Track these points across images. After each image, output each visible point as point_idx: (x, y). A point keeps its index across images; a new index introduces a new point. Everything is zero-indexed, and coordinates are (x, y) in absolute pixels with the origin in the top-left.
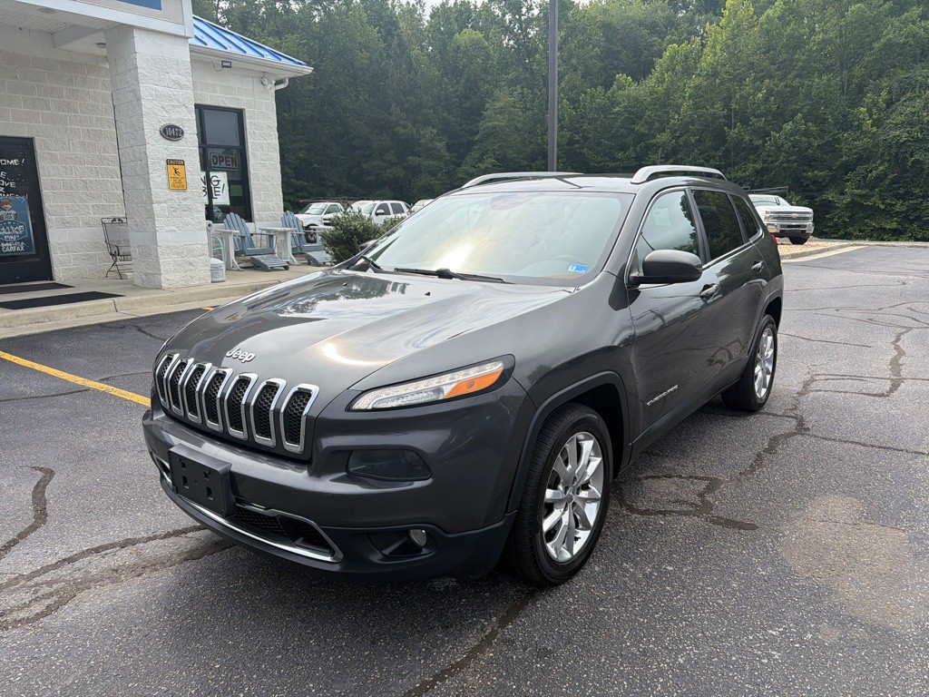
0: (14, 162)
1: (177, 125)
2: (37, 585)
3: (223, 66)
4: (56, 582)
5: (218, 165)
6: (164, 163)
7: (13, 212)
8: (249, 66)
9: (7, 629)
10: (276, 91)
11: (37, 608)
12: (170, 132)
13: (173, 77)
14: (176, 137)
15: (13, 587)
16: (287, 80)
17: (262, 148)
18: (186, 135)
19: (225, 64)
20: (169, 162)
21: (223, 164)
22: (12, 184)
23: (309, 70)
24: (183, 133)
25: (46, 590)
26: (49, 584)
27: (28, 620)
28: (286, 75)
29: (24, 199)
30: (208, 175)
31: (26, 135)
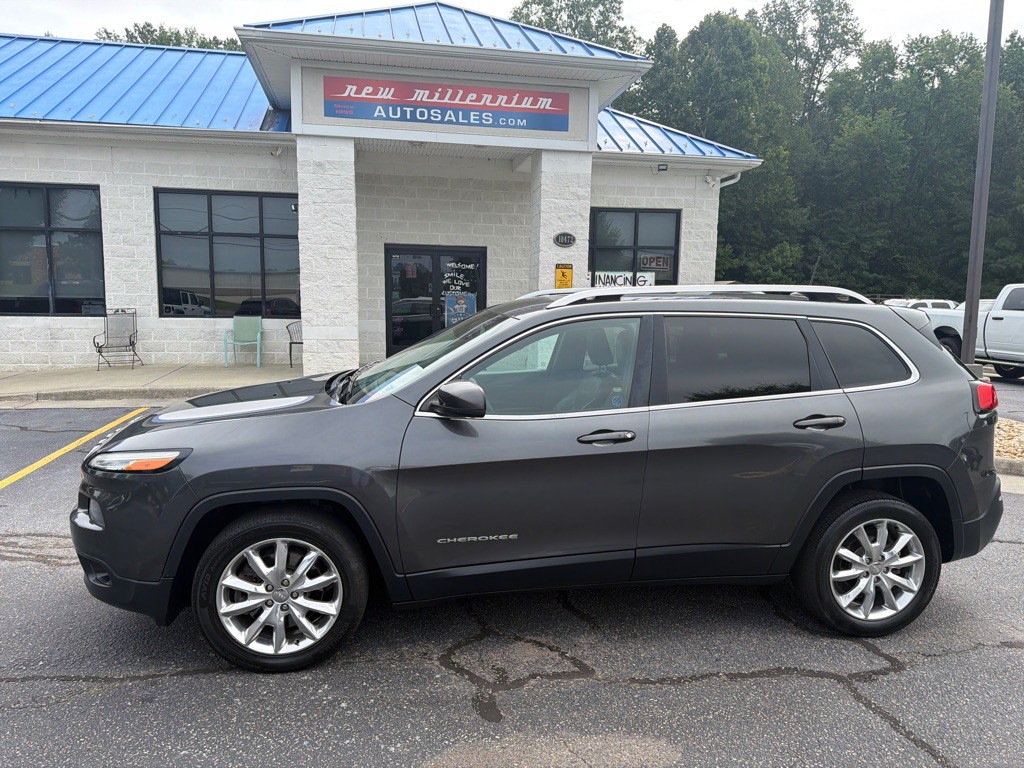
0: (471, 266)
1: (571, 233)
3: (659, 170)
5: (648, 266)
6: (554, 268)
7: (465, 306)
8: (693, 166)
10: (722, 189)
12: (562, 239)
13: (572, 190)
14: (567, 244)
16: (739, 175)
17: (696, 247)
18: (577, 242)
19: (661, 167)
20: (558, 266)
21: (654, 265)
22: (467, 284)
23: (758, 162)
24: (574, 239)
28: (738, 171)
29: (473, 296)
30: (635, 276)
31: (481, 245)
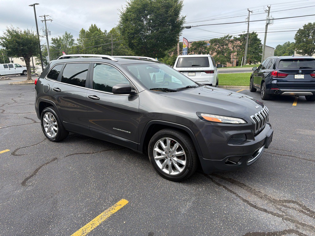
2: (283, 212)
4: (278, 208)
9: (304, 206)
11: (292, 205)
15: (290, 218)
25: (283, 208)
26: (280, 209)
27: (298, 203)
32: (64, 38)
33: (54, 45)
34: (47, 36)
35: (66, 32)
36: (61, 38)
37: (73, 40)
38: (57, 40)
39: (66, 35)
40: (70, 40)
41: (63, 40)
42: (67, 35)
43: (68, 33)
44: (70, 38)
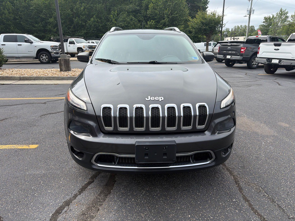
32: (277, 16)
33: (264, 24)
34: (250, 15)
35: (281, 9)
36: (274, 15)
37: (287, 17)
38: (269, 18)
39: (280, 13)
40: (284, 17)
41: (275, 18)
42: (282, 12)
43: (283, 9)
44: (285, 15)
